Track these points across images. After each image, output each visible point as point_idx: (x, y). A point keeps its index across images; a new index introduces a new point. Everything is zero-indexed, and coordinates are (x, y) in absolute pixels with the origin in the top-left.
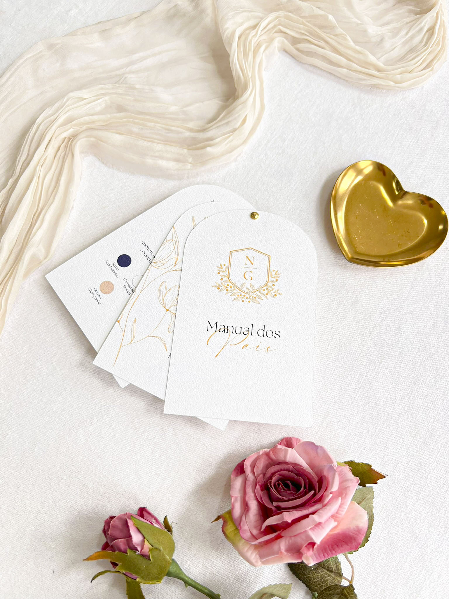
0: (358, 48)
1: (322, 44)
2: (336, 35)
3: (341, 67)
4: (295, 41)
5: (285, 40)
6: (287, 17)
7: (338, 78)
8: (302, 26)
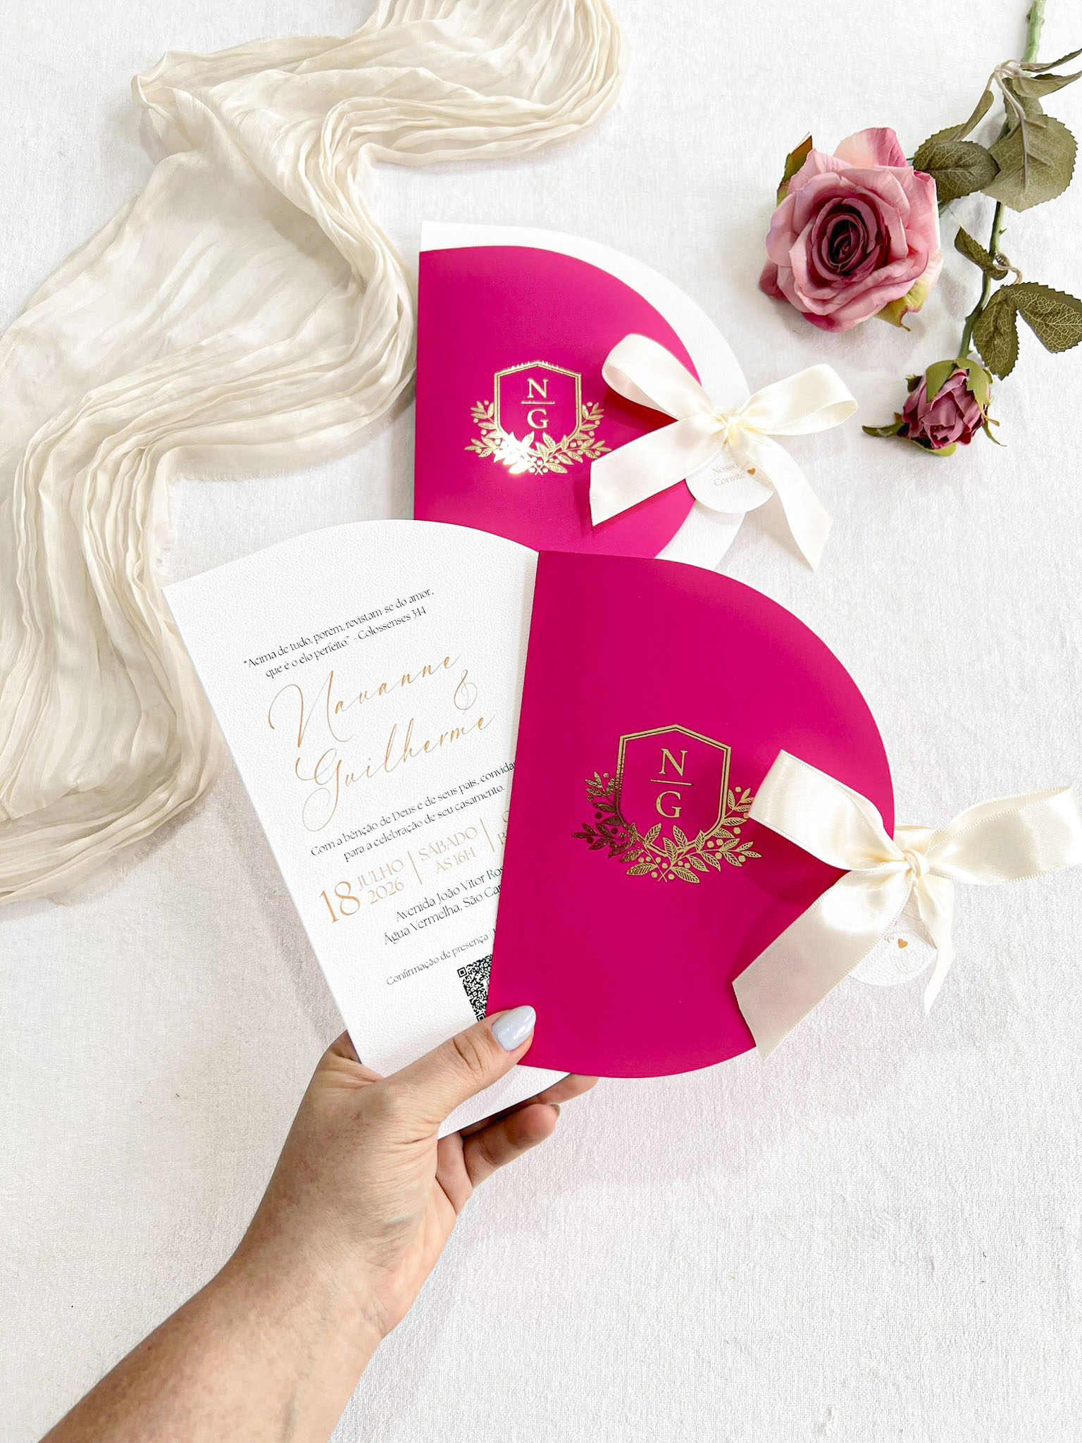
0: (493, 99)
1: (435, 121)
2: (448, 96)
3: (483, 142)
4: (388, 139)
5: (373, 145)
6: (356, 108)
7: (488, 162)
8: (388, 109)
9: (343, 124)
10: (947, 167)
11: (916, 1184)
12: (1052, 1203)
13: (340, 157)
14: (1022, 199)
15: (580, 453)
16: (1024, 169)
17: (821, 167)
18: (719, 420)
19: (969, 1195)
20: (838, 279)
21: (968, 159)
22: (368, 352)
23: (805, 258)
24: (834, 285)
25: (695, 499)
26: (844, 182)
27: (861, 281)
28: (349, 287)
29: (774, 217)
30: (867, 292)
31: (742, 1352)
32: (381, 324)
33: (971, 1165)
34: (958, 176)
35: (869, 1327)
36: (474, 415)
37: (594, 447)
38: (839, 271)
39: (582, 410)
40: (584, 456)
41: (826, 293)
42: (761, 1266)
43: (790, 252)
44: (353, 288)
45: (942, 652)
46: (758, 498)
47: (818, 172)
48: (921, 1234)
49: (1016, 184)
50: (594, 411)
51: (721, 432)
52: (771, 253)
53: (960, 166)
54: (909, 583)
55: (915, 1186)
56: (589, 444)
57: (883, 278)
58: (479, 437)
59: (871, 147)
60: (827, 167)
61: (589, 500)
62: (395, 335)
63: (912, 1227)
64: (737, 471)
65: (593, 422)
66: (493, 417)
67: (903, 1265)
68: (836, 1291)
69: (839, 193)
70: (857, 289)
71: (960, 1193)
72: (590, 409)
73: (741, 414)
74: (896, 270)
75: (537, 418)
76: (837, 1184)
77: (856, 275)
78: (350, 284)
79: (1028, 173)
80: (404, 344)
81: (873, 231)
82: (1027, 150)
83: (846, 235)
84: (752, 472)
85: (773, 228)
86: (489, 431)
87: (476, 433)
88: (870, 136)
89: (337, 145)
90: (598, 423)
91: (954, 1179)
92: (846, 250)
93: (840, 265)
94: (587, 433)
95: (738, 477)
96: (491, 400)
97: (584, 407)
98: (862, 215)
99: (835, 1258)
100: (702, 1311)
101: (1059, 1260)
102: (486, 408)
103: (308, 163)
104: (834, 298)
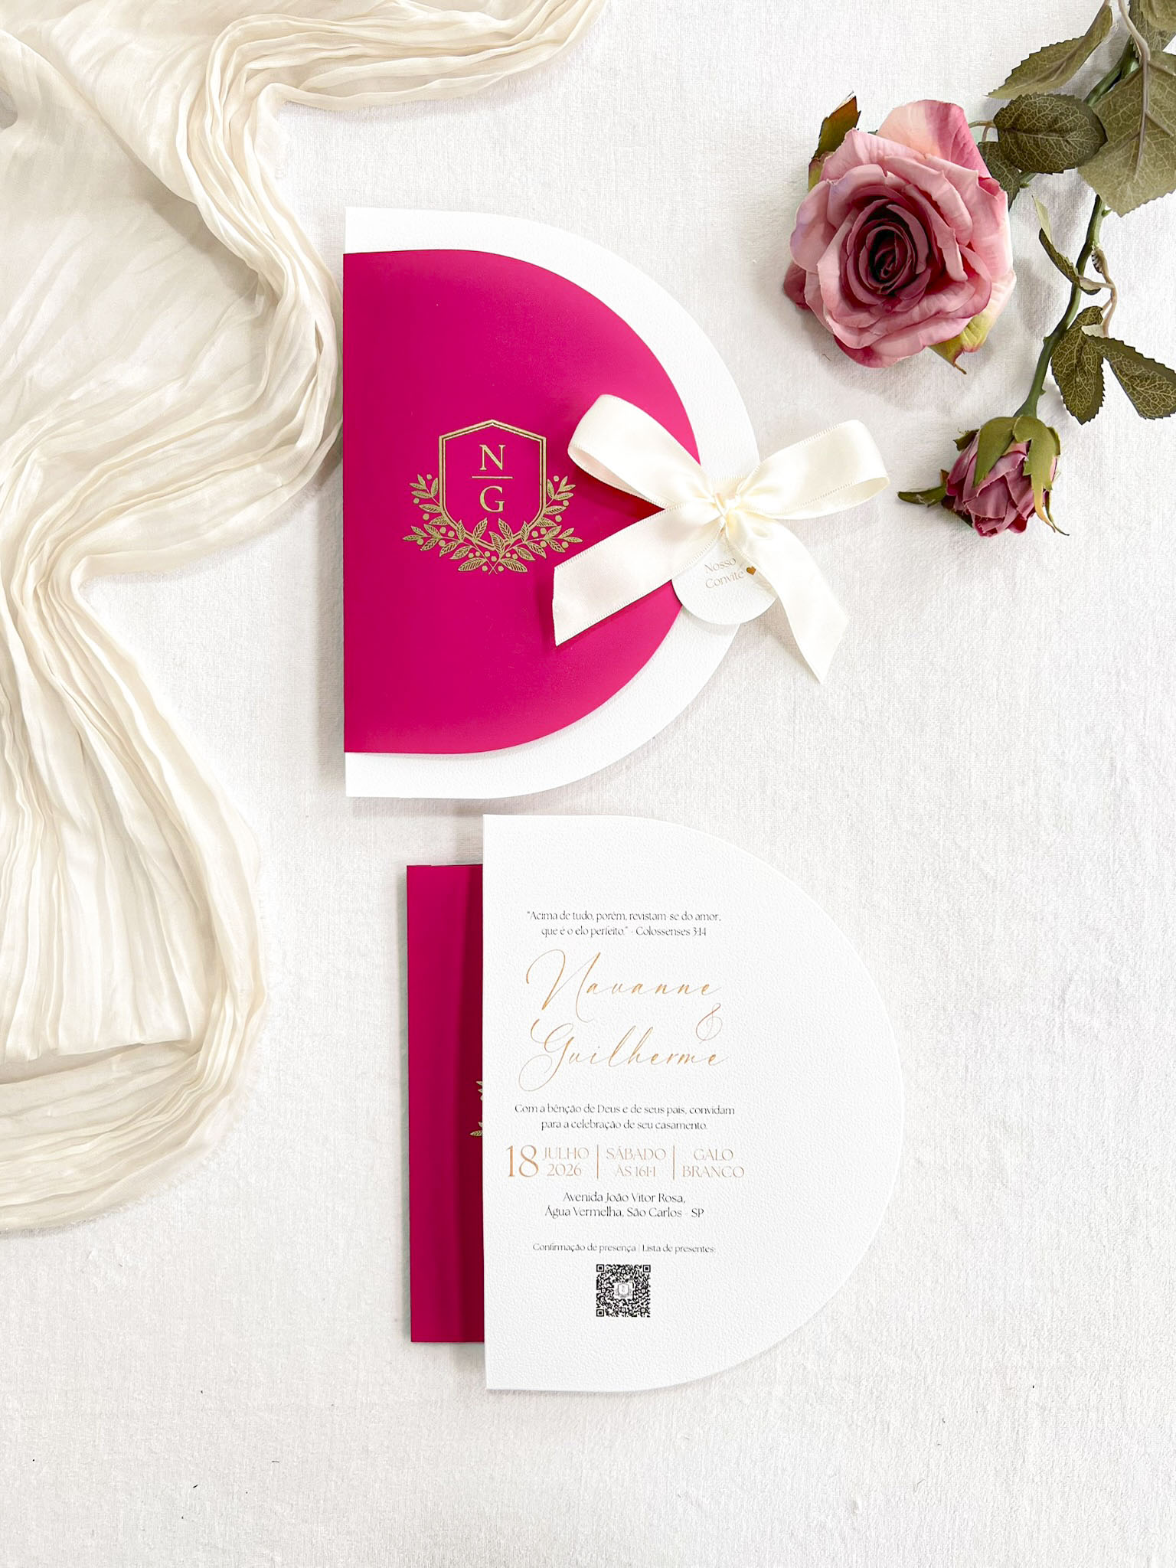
0: (437, 16)
4: (296, 76)
5: (277, 86)
6: (250, 34)
9: (235, 60)
10: (1038, 131)
11: (880, 1354)
12: (1019, 1372)
13: (233, 107)
14: (1129, 192)
15: (543, 544)
16: (1139, 139)
17: (863, 154)
18: (714, 505)
19: (934, 1364)
20: (879, 302)
21: (1065, 122)
22: (281, 403)
23: (837, 273)
24: (873, 310)
25: (681, 605)
26: (891, 178)
27: (907, 312)
28: (256, 299)
29: (802, 209)
30: (914, 325)
31: (692, 1504)
32: (294, 365)
33: (939, 1335)
34: (1051, 145)
35: (820, 1484)
36: (414, 493)
37: (561, 537)
38: (879, 292)
39: (546, 487)
40: (548, 549)
41: (863, 318)
42: (716, 1429)
43: (818, 265)
44: (261, 301)
45: (967, 782)
46: (760, 606)
47: (859, 163)
48: (881, 1400)
49: (1125, 165)
50: (562, 488)
51: (716, 521)
52: (795, 255)
53: (1055, 131)
54: (937, 697)
55: (879, 1356)
56: (555, 533)
57: (933, 312)
58: (421, 524)
59: (931, 126)
60: (870, 152)
61: (552, 614)
62: (315, 378)
63: (872, 1393)
64: (734, 568)
65: (560, 503)
66: (437, 497)
67: (859, 1429)
68: (790, 1451)
69: (884, 193)
70: (901, 320)
71: (924, 1362)
72: (556, 486)
73: (742, 494)
74: (951, 302)
75: (491, 498)
76: (799, 1354)
77: (900, 301)
78: (257, 296)
79: (1144, 145)
80: (325, 393)
81: (923, 253)
82: (1147, 110)
83: (889, 248)
84: (751, 571)
85: (799, 225)
86: (433, 516)
87: (416, 517)
88: (929, 111)
89: (228, 89)
90: (566, 503)
91: (920, 1350)
92: (890, 269)
93: (881, 287)
94: (552, 518)
95: (735, 576)
96: (436, 475)
97: (550, 485)
98: (911, 228)
99: (791, 1422)
100: (654, 1469)
101: (1019, 1425)
102: (429, 484)
103: (190, 128)
104: (872, 325)
